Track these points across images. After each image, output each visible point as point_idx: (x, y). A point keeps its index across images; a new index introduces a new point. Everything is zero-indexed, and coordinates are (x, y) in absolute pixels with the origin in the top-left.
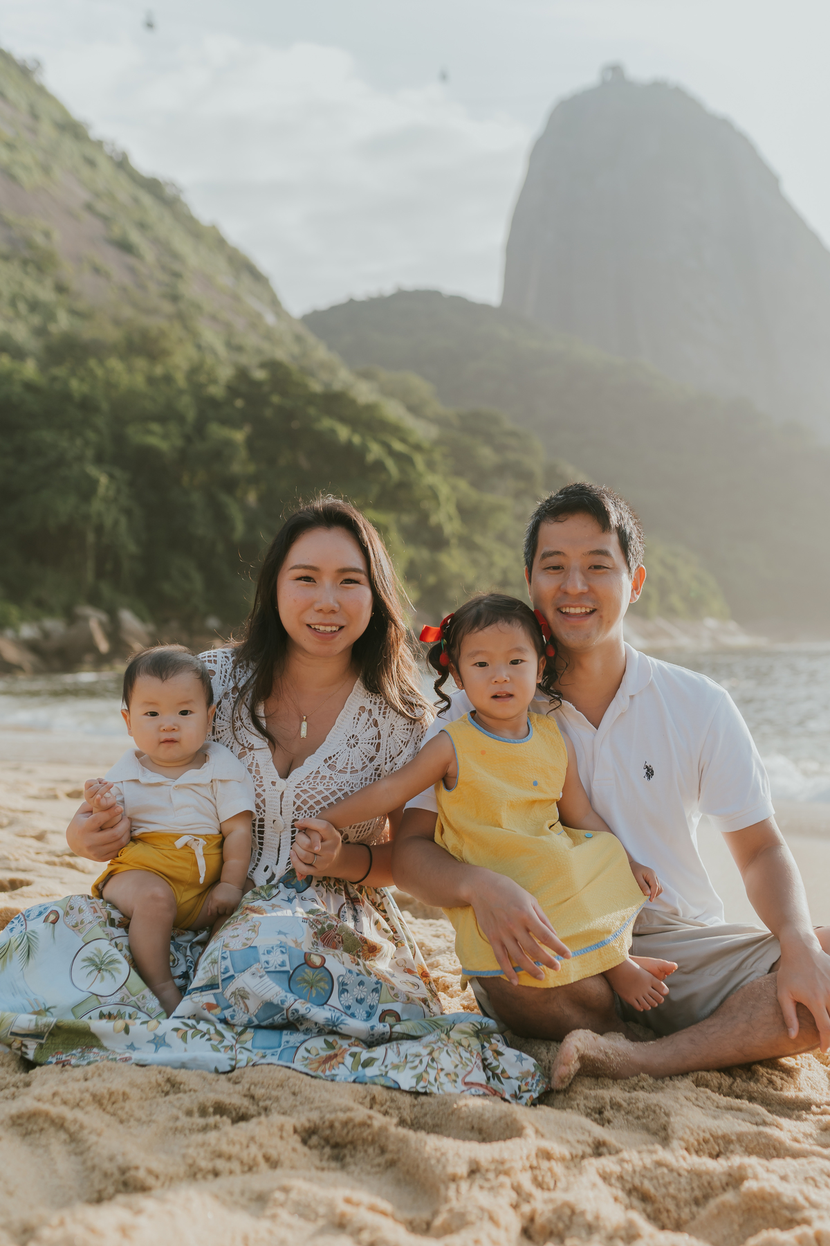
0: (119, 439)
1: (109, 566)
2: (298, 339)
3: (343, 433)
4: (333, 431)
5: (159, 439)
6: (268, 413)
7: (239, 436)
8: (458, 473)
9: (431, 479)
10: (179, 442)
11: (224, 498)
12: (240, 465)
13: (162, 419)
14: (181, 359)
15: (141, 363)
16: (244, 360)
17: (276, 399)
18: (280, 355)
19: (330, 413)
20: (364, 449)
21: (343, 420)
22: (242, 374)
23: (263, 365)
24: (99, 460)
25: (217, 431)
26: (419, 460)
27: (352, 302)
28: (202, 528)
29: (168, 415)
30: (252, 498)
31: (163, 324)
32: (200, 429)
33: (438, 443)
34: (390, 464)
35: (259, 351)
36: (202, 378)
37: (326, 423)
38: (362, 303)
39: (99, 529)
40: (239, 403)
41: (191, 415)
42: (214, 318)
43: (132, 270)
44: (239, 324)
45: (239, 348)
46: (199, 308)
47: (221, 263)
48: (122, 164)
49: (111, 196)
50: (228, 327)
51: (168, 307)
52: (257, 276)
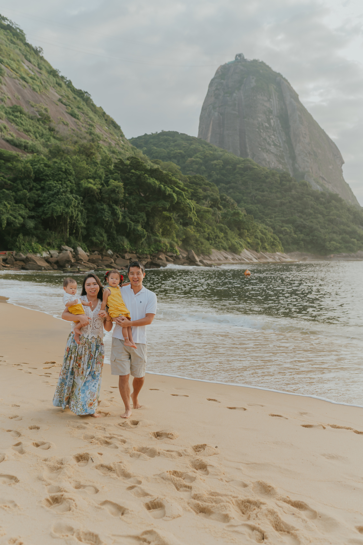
0: (78, 185)
1: (74, 231)
3: (157, 183)
4: (154, 183)
5: (94, 185)
7: (121, 184)
9: (188, 201)
10: (100, 187)
11: (115, 207)
12: (121, 195)
13: (94, 178)
15: (84, 157)
17: (133, 171)
18: (131, 155)
19: (153, 176)
20: (165, 190)
21: (156, 179)
22: (121, 162)
23: (127, 159)
24: (71, 192)
25: (114, 183)
26: (184, 194)
27: (146, 135)
28: (107, 217)
29: (96, 176)
32: (107, 182)
34: (175, 195)
37: (152, 180)
39: (71, 218)
41: (103, 176)
42: (104, 141)
43: (76, 124)
44: (113, 143)
45: (113, 152)
46: (98, 137)
47: (104, 122)
48: (69, 85)
49: (68, 97)
50: (110, 144)
51: (89, 137)
52: (116, 127)
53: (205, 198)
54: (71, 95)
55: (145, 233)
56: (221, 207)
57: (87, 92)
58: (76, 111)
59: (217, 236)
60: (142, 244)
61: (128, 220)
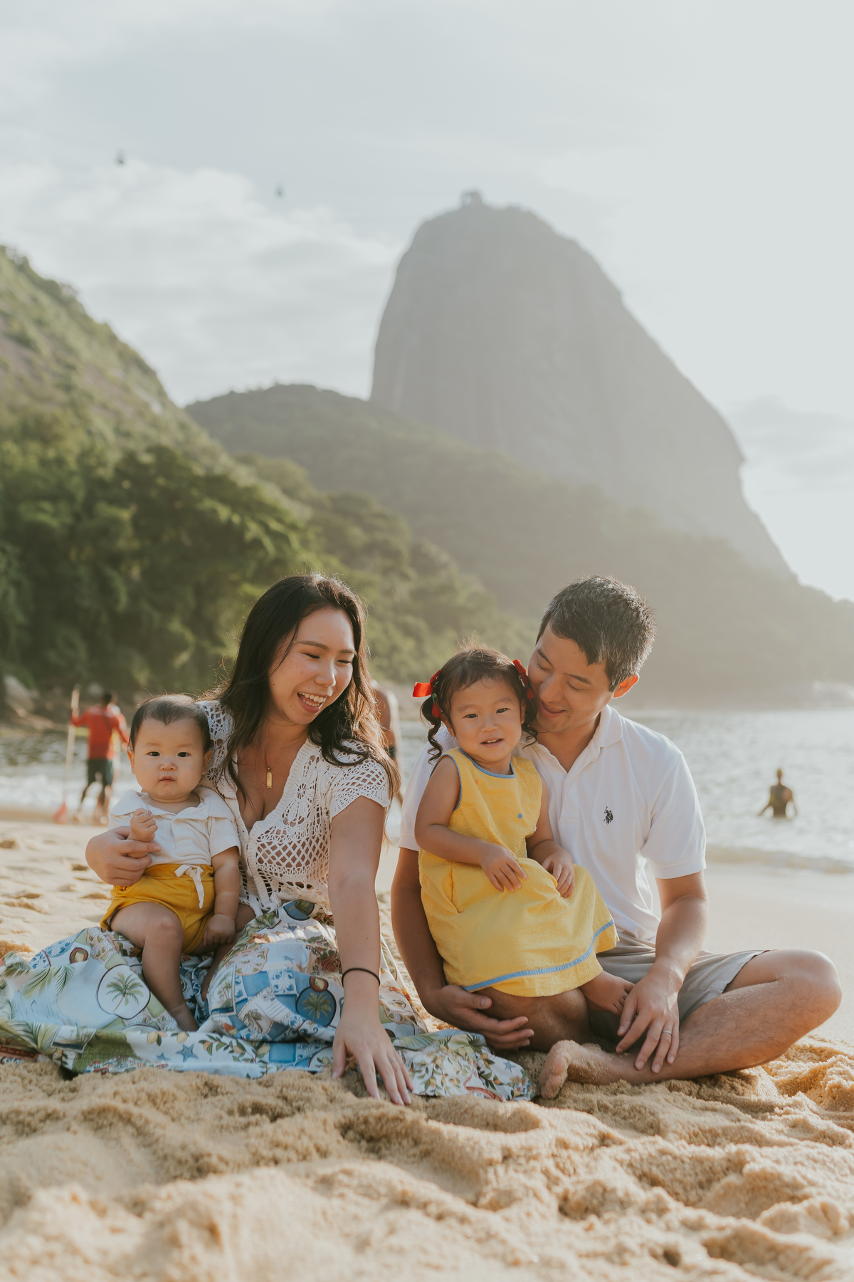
0: (12, 516)
2: (183, 426)
3: (224, 513)
4: (214, 511)
5: (49, 517)
6: (153, 493)
7: (125, 515)
8: (330, 551)
9: (305, 556)
10: (68, 520)
11: (110, 572)
12: (126, 542)
13: (53, 498)
14: (72, 444)
15: (34, 447)
16: (131, 445)
17: (161, 481)
18: (165, 441)
19: (211, 494)
20: (243, 528)
21: (224, 501)
22: (130, 458)
23: (149, 450)
25: (105, 510)
26: (294, 539)
27: (232, 394)
28: (87, 599)
29: (58, 495)
30: (136, 572)
31: (58, 412)
32: (89, 507)
33: (311, 523)
34: (268, 542)
35: (145, 437)
36: (92, 461)
37: (208, 504)
38: (242, 395)
40: (126, 484)
41: (81, 495)
42: (104, 406)
43: (29, 363)
44: (128, 412)
45: (127, 435)
46: (90, 397)
47: (112, 357)
48: (22, 267)
49: (12, 296)
50: (117, 415)
51: (61, 396)
52: (146, 370)
53: (370, 548)
54: (23, 291)
55: (189, 637)
56: (411, 572)
57: (70, 287)
58: (33, 332)
59: (394, 649)
60: (184, 667)
61: (145, 606)
